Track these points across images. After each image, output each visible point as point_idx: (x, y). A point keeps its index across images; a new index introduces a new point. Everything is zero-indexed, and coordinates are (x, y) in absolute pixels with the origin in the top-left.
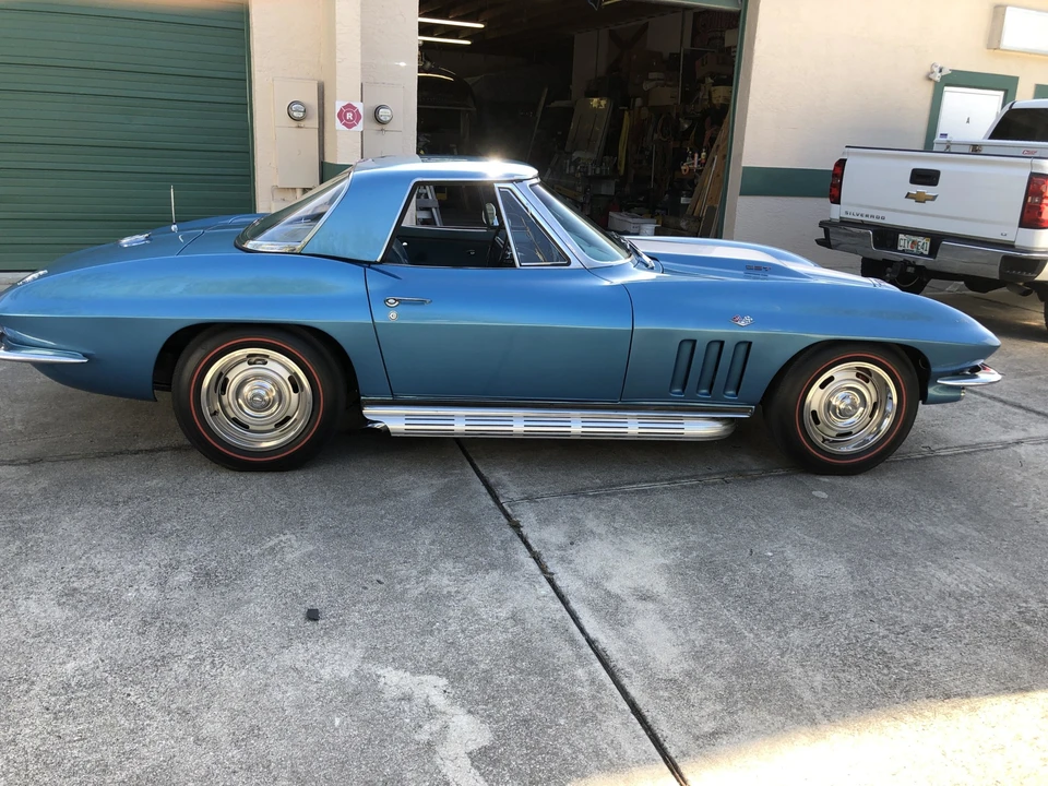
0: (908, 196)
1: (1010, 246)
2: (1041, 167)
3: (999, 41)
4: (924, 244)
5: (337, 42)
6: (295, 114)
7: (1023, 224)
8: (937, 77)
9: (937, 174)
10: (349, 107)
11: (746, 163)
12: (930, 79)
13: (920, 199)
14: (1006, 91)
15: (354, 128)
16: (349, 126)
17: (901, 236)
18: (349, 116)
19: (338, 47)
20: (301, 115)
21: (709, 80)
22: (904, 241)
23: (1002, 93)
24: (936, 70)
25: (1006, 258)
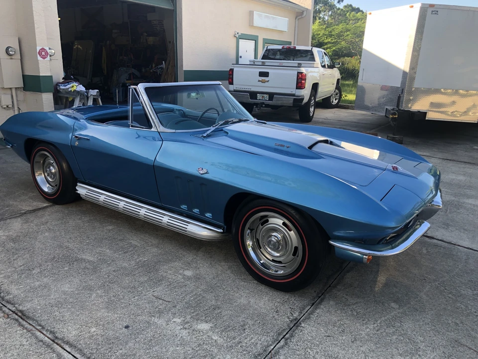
0: (259, 81)
1: (293, 95)
2: (300, 70)
3: (253, 23)
4: (267, 97)
5: (35, 19)
6: (11, 53)
7: (297, 88)
8: (237, 36)
9: (268, 73)
10: (43, 49)
11: (185, 68)
12: (235, 36)
13: (263, 82)
14: (255, 41)
15: (46, 59)
16: (44, 58)
17: (258, 95)
18: (43, 53)
19: (35, 22)
20: (14, 53)
21: (145, 34)
22: (259, 96)
23: (254, 41)
24: (236, 33)
25: (294, 99)
